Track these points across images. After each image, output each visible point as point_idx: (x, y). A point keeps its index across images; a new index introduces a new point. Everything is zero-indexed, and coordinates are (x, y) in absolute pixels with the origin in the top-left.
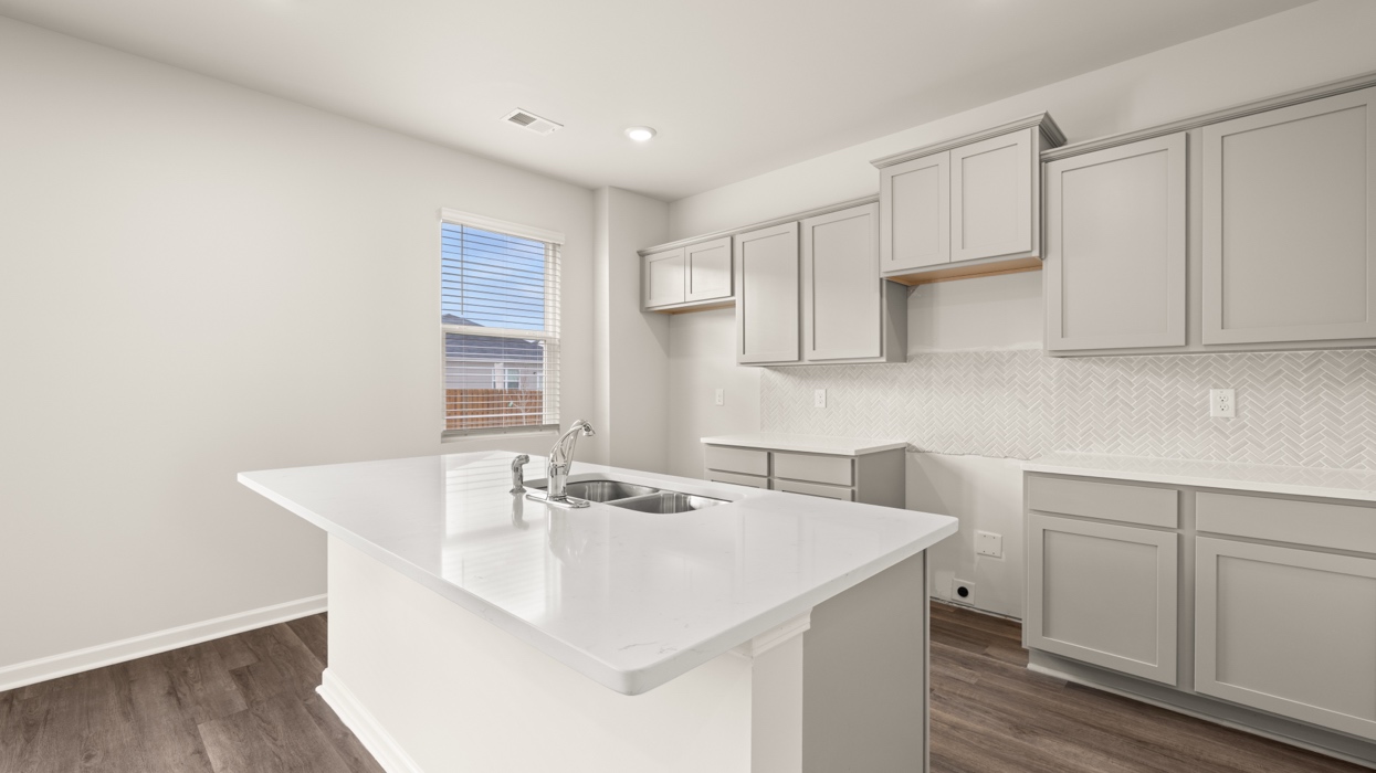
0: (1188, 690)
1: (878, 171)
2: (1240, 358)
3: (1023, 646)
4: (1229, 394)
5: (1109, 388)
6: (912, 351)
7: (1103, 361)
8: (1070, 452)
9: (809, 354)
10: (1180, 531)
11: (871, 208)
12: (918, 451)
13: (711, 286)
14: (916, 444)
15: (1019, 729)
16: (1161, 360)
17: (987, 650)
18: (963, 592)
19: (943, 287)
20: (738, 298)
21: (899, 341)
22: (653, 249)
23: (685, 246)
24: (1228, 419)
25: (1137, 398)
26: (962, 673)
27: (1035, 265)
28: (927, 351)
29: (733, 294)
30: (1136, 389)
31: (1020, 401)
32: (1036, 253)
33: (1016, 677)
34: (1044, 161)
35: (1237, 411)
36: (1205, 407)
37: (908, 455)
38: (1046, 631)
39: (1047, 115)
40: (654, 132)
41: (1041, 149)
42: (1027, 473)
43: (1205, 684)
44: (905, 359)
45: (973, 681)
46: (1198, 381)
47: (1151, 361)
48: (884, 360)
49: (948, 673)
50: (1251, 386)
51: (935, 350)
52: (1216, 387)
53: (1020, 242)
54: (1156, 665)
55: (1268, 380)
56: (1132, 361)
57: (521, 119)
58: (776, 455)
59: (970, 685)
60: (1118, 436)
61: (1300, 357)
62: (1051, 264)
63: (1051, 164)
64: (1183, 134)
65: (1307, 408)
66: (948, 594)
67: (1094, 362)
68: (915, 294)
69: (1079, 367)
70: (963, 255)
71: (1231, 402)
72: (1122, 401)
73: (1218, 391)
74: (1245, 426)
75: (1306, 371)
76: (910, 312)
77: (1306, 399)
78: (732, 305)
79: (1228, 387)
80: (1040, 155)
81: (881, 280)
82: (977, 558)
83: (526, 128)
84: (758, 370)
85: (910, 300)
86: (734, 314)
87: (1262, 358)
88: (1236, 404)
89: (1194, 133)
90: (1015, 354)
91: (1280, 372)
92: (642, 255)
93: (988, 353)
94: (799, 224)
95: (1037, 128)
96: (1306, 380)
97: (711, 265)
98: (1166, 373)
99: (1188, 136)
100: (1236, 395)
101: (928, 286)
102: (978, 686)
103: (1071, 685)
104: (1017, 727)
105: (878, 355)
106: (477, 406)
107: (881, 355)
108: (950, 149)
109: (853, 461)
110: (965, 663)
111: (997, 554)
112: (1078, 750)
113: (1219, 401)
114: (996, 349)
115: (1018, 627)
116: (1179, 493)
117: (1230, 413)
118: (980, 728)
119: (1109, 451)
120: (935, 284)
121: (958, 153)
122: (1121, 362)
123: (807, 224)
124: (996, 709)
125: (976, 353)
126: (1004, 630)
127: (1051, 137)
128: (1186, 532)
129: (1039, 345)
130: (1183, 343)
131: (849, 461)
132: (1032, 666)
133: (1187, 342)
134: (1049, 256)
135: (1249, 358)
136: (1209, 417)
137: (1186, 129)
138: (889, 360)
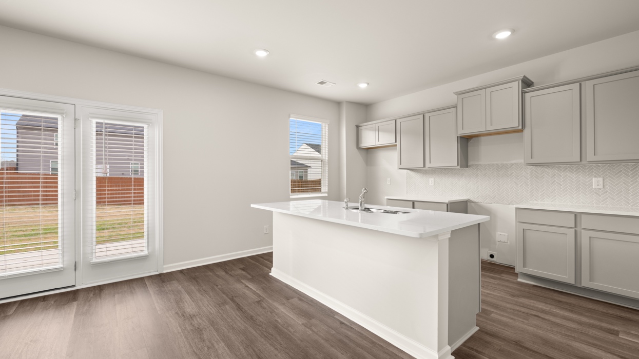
0: (579, 286)
1: (456, 96)
2: (605, 166)
3: (516, 272)
4: (601, 179)
5: (551, 178)
6: (470, 163)
7: (549, 167)
8: (536, 202)
9: (428, 165)
10: (576, 229)
11: (454, 110)
12: (473, 202)
13: (386, 139)
14: (472, 199)
15: (513, 296)
16: (573, 167)
17: (502, 275)
18: (492, 256)
19: (483, 138)
20: (398, 143)
21: (465, 160)
22: (362, 124)
23: (376, 123)
24: (600, 189)
25: (563, 181)
26: (492, 281)
27: (521, 131)
28: (476, 163)
29: (396, 142)
30: (563, 178)
31: (515, 182)
32: (520, 127)
33: (513, 283)
34: (523, 93)
35: (604, 186)
36: (591, 185)
37: (469, 203)
38: (524, 266)
39: (524, 76)
40: (368, 84)
41: (522, 88)
42: (517, 209)
43: (585, 283)
44: (467, 166)
45: (496, 283)
46: (588, 175)
47: (569, 167)
48: (459, 167)
49: (486, 280)
50: (609, 176)
51: (480, 163)
52: (595, 177)
53: (515, 123)
54: (567, 277)
55: (616, 174)
56: (561, 167)
57: (322, 83)
58: (416, 203)
59: (495, 284)
60: (556, 196)
61: (629, 165)
62: (527, 131)
63: (526, 94)
64: (579, 83)
65: (632, 185)
66: (486, 257)
67: (546, 168)
68: (471, 141)
69: (539, 169)
70: (490, 128)
71: (601, 183)
72: (557, 182)
73: (596, 178)
74: (607, 191)
75: (631, 171)
76: (469, 149)
77: (632, 181)
78: (396, 145)
79: (600, 177)
80: (522, 91)
81: (458, 137)
82: (498, 243)
83: (323, 85)
84: (405, 171)
85: (469, 144)
86: (396, 149)
87: (614, 166)
88: (603, 183)
89: (583, 83)
90: (513, 165)
91: (621, 171)
92: (357, 127)
93: (502, 164)
94: (424, 115)
95: (520, 81)
96: (632, 174)
97: (386, 131)
98: (575, 171)
99: (580, 84)
100: (604, 180)
101: (476, 138)
102: (498, 284)
103: (534, 286)
104: (512, 295)
105: (457, 165)
106: (300, 185)
107: (458, 165)
108: (486, 88)
109: (447, 205)
110: (493, 278)
111: (506, 242)
112: (535, 302)
113: (596, 182)
114: (505, 162)
115: (514, 269)
116: (575, 215)
117: (601, 187)
118: (498, 295)
119: (552, 201)
120: (480, 138)
121: (489, 90)
122: (557, 167)
123: (427, 116)
124: (504, 290)
125: (496, 164)
126: (509, 270)
127: (527, 83)
128: (578, 229)
129: (522, 161)
130: (579, 161)
131: (446, 205)
132: (519, 280)
133: (581, 160)
134: (526, 128)
135: (609, 166)
136: (592, 188)
137: (580, 82)
138: (461, 167)
